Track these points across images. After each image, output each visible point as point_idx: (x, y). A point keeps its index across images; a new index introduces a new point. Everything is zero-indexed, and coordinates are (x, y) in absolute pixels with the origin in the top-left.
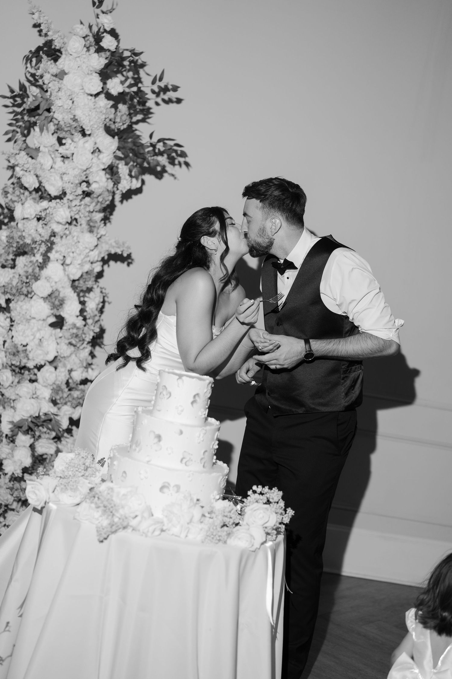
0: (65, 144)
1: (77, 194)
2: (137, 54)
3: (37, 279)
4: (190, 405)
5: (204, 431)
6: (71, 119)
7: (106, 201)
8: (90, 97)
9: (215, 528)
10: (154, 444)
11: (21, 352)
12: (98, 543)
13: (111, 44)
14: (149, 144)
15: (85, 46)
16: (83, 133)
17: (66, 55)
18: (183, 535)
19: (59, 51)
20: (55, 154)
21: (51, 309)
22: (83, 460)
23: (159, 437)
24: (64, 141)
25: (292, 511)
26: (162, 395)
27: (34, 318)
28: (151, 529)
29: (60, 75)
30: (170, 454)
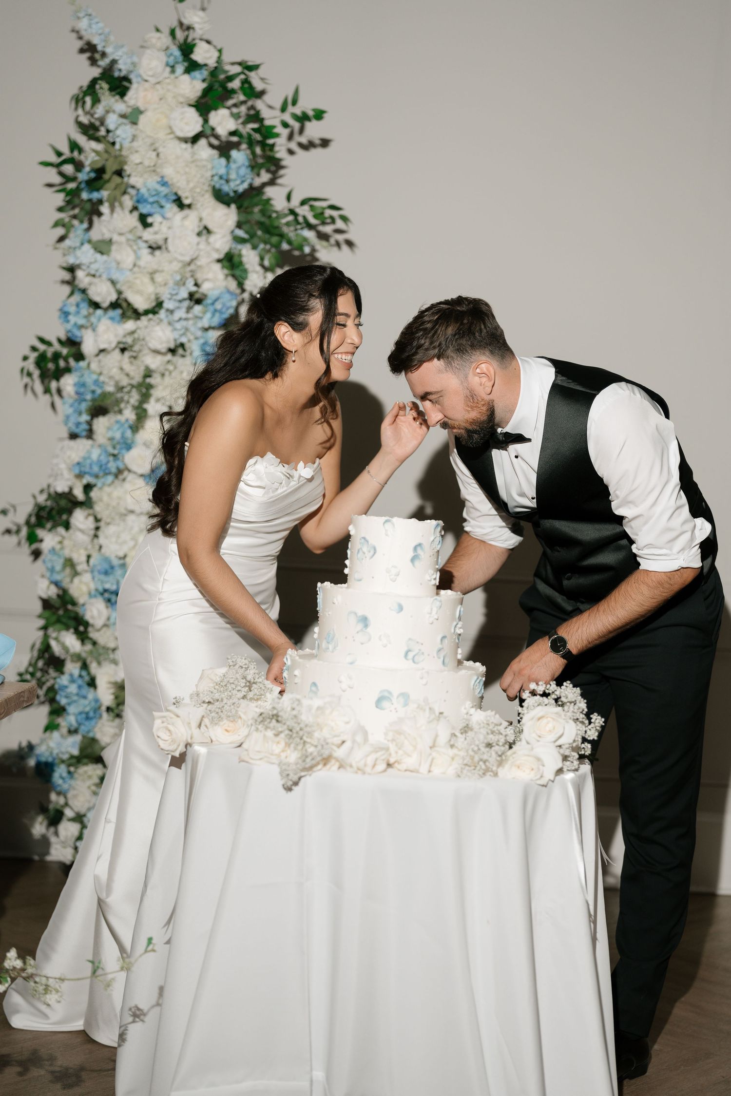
0: (151, 225)
1: (179, 297)
2: (251, 68)
3: (129, 447)
4: (411, 564)
5: (438, 603)
6: (158, 182)
7: (228, 308)
8: (184, 145)
9: (476, 749)
10: (358, 632)
11: (117, 568)
12: (284, 792)
13: (208, 55)
14: (287, 212)
15: (167, 65)
16: (180, 203)
17: (138, 83)
18: (424, 769)
19: (126, 79)
20: (137, 244)
22: (241, 671)
23: (364, 621)
24: (150, 220)
25: (599, 717)
26: (361, 552)
27: (132, 512)
28: (370, 760)
29: (133, 117)
30: (385, 646)
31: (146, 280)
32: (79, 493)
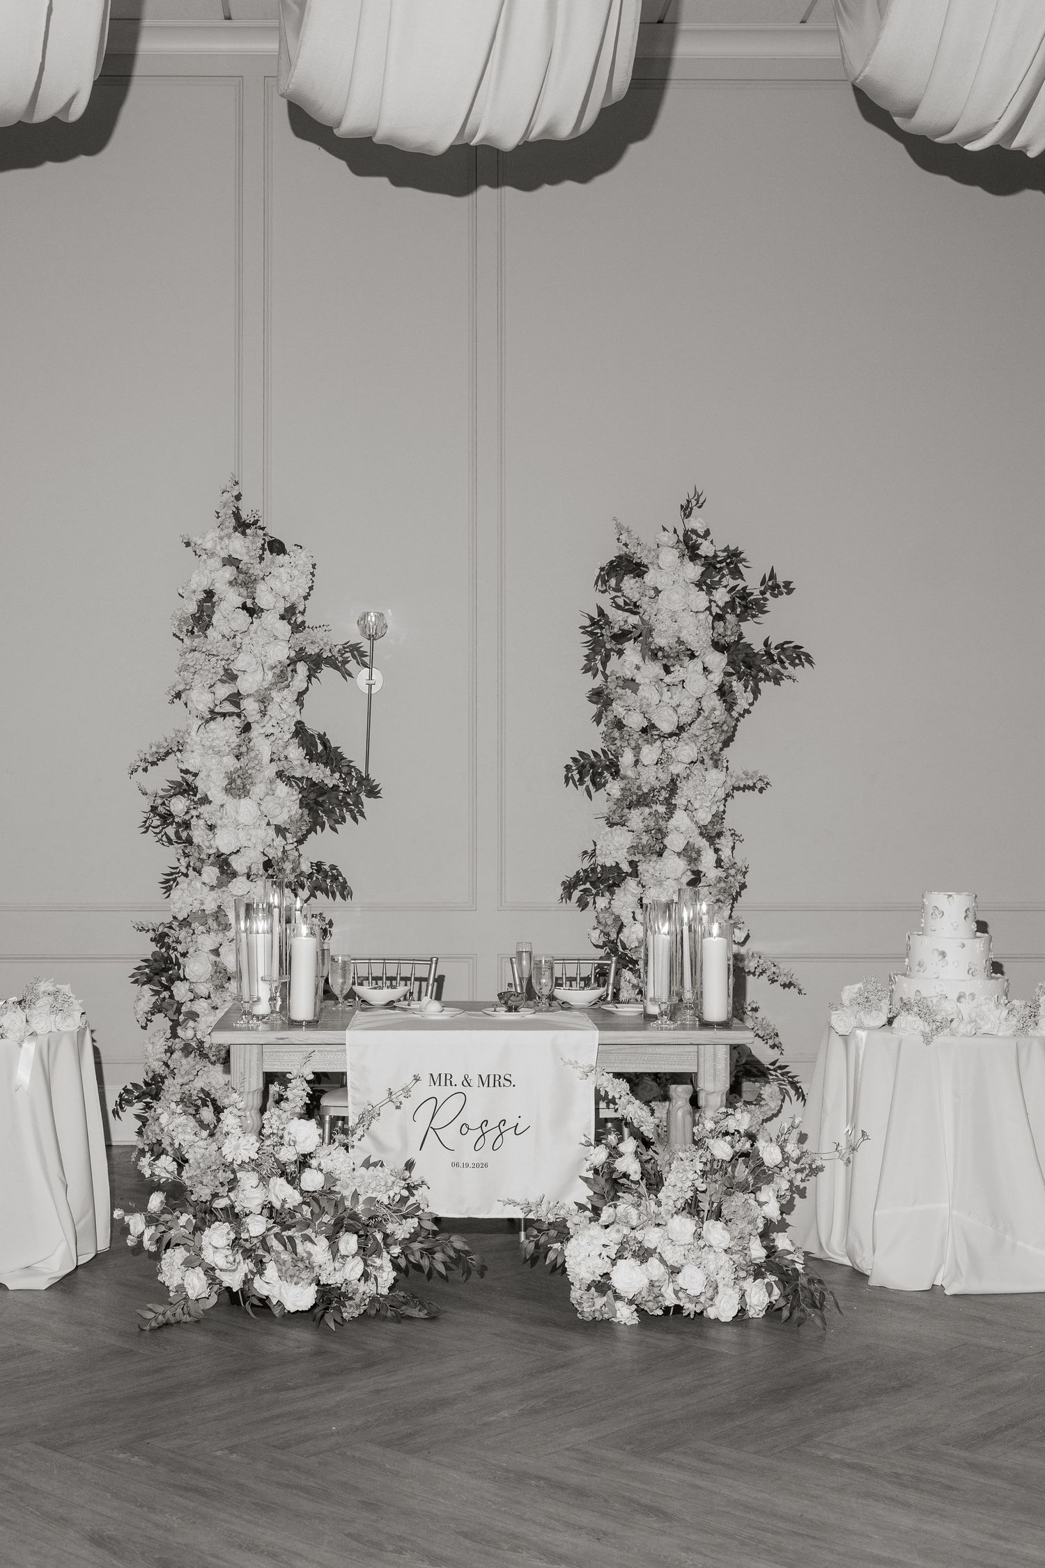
0: (672, 672)
2: (735, 555)
3: (664, 835)
4: (964, 920)
6: (677, 643)
10: (939, 960)
12: (923, 1044)
13: (708, 549)
14: (764, 653)
15: (678, 556)
16: (692, 656)
17: (656, 569)
19: (646, 566)
20: (662, 684)
21: (689, 865)
23: (943, 954)
24: (672, 670)
26: (933, 914)
29: (654, 594)
30: (957, 967)
31: (671, 712)
32: (626, 868)
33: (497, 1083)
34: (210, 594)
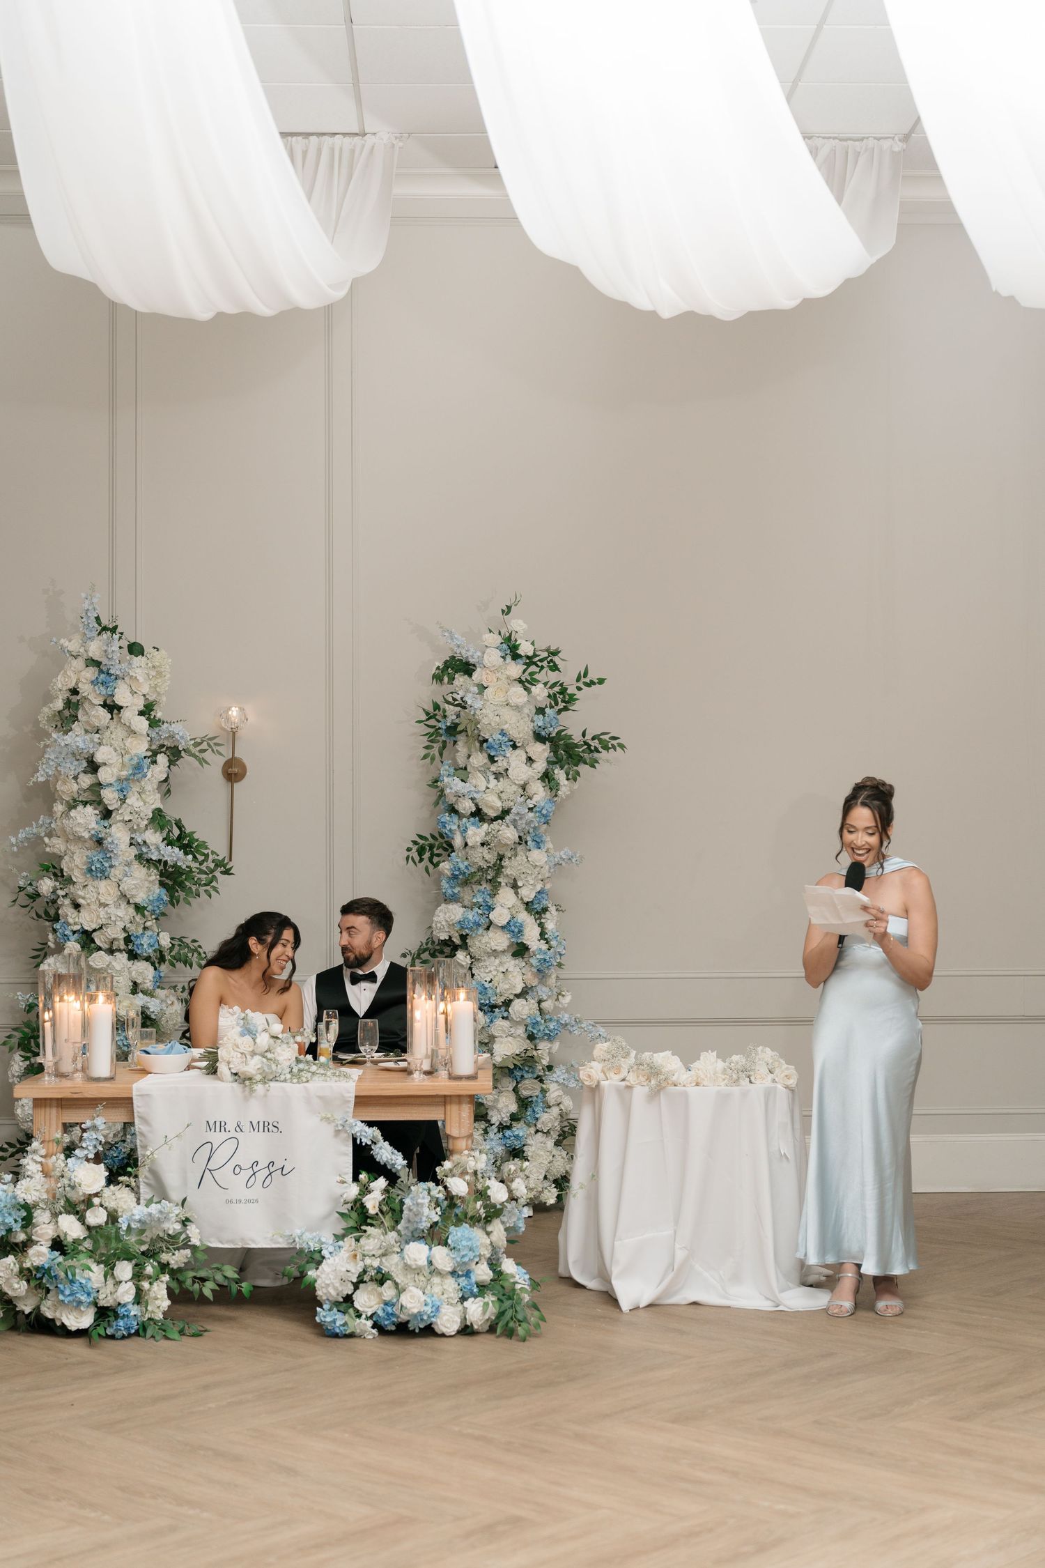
0: (497, 761)
3: (492, 908)
6: (500, 733)
11: (488, 990)
13: (527, 649)
14: (583, 743)
15: (501, 657)
16: (514, 746)
17: (482, 669)
19: (474, 665)
20: (487, 773)
21: (512, 938)
27: (496, 951)
29: (481, 691)
31: (496, 798)
32: (457, 941)
33: (266, 1129)
34: (75, 692)
